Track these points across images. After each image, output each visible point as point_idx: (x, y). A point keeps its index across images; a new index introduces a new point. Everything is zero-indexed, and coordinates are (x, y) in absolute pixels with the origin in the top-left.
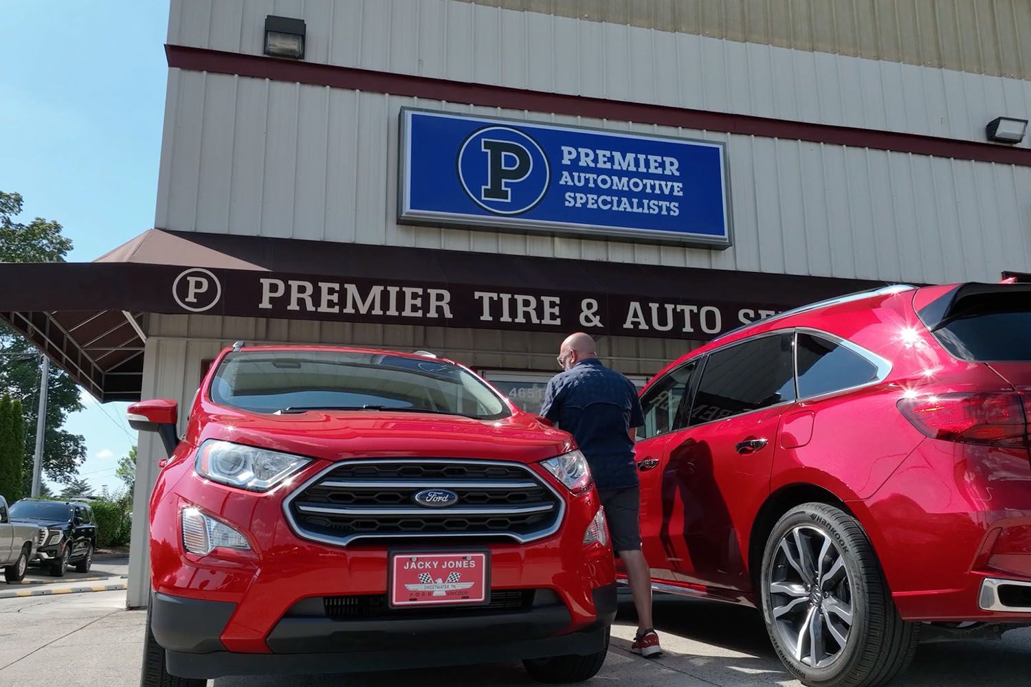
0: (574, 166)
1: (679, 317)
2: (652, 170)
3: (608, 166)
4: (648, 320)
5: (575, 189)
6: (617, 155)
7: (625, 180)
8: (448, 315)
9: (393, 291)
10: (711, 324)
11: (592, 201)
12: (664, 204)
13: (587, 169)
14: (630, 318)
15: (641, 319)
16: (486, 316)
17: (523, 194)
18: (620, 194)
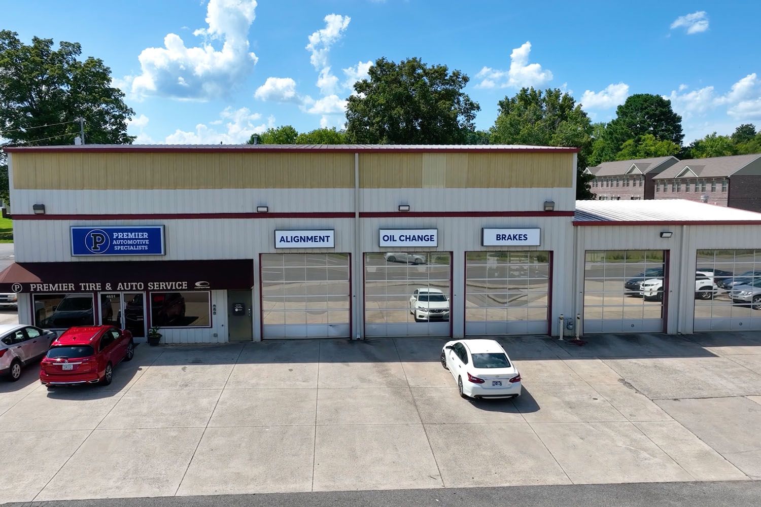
0: (117, 239)
1: (132, 286)
2: (140, 237)
3: (127, 237)
4: (124, 287)
5: (117, 245)
6: (130, 234)
7: (131, 241)
8: (74, 289)
9: (60, 285)
10: (141, 287)
11: (122, 248)
12: (143, 247)
13: (121, 239)
14: (119, 287)
15: (122, 287)
16: (83, 289)
17: (103, 248)
18: (130, 245)
